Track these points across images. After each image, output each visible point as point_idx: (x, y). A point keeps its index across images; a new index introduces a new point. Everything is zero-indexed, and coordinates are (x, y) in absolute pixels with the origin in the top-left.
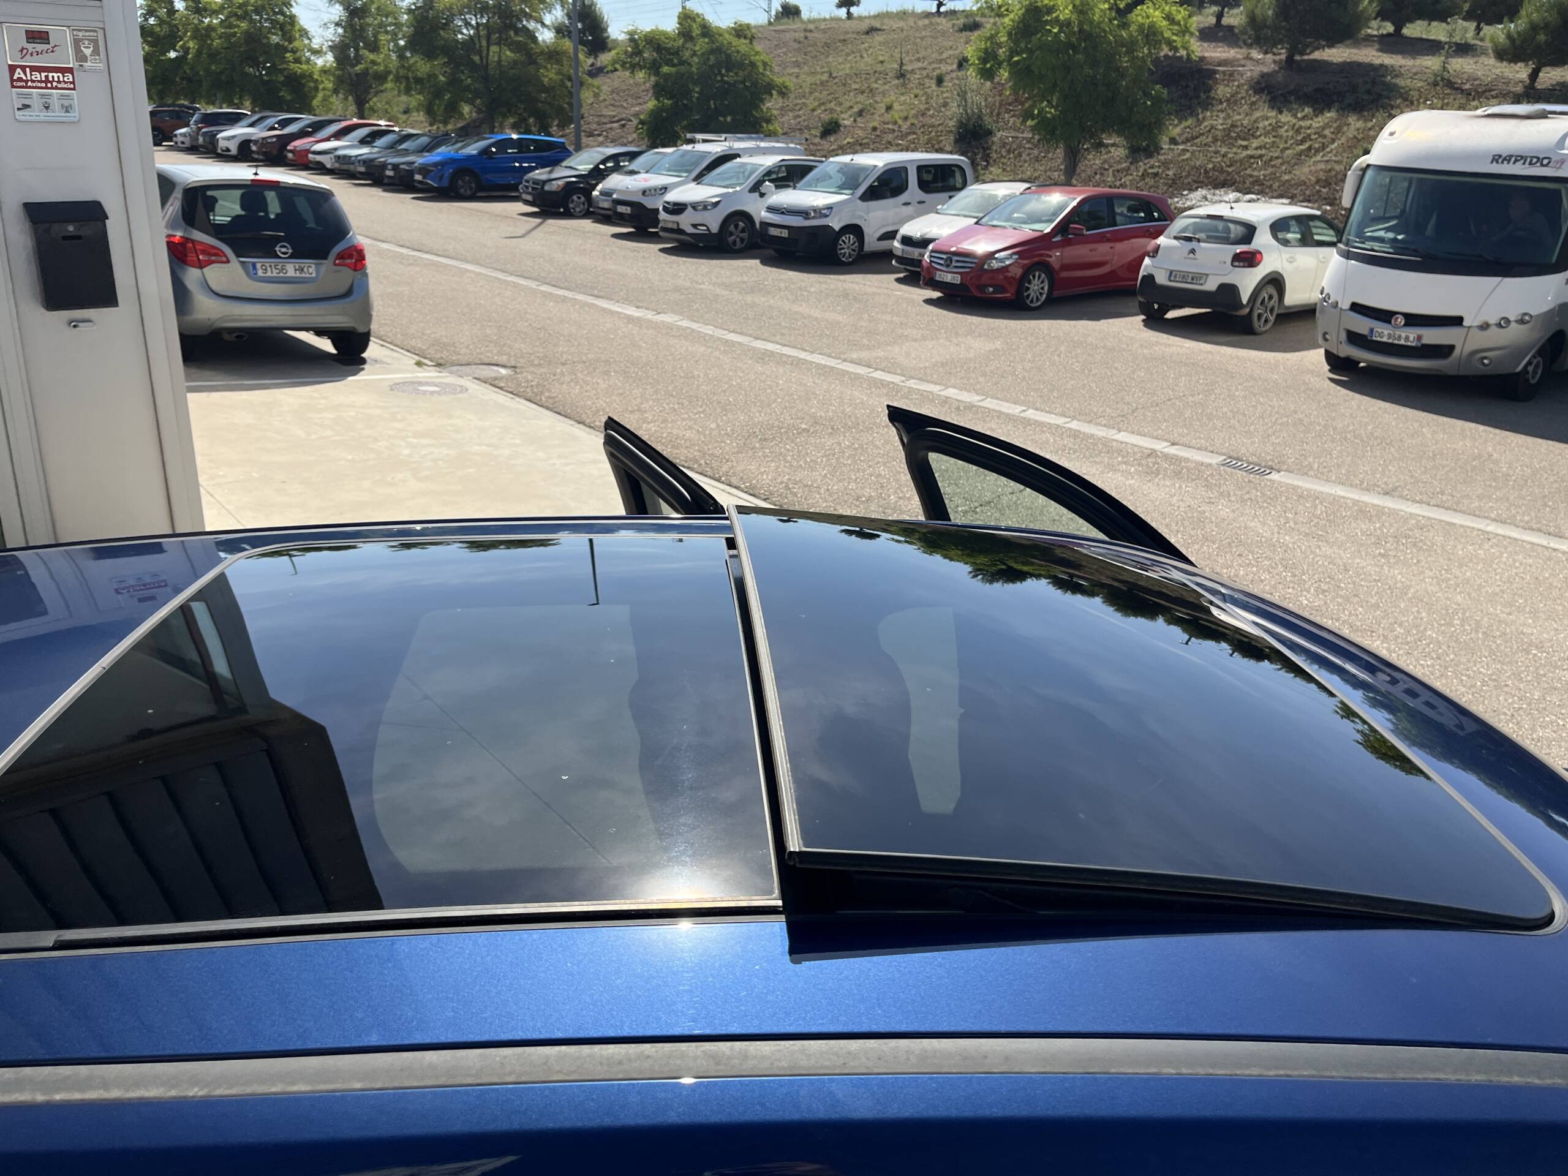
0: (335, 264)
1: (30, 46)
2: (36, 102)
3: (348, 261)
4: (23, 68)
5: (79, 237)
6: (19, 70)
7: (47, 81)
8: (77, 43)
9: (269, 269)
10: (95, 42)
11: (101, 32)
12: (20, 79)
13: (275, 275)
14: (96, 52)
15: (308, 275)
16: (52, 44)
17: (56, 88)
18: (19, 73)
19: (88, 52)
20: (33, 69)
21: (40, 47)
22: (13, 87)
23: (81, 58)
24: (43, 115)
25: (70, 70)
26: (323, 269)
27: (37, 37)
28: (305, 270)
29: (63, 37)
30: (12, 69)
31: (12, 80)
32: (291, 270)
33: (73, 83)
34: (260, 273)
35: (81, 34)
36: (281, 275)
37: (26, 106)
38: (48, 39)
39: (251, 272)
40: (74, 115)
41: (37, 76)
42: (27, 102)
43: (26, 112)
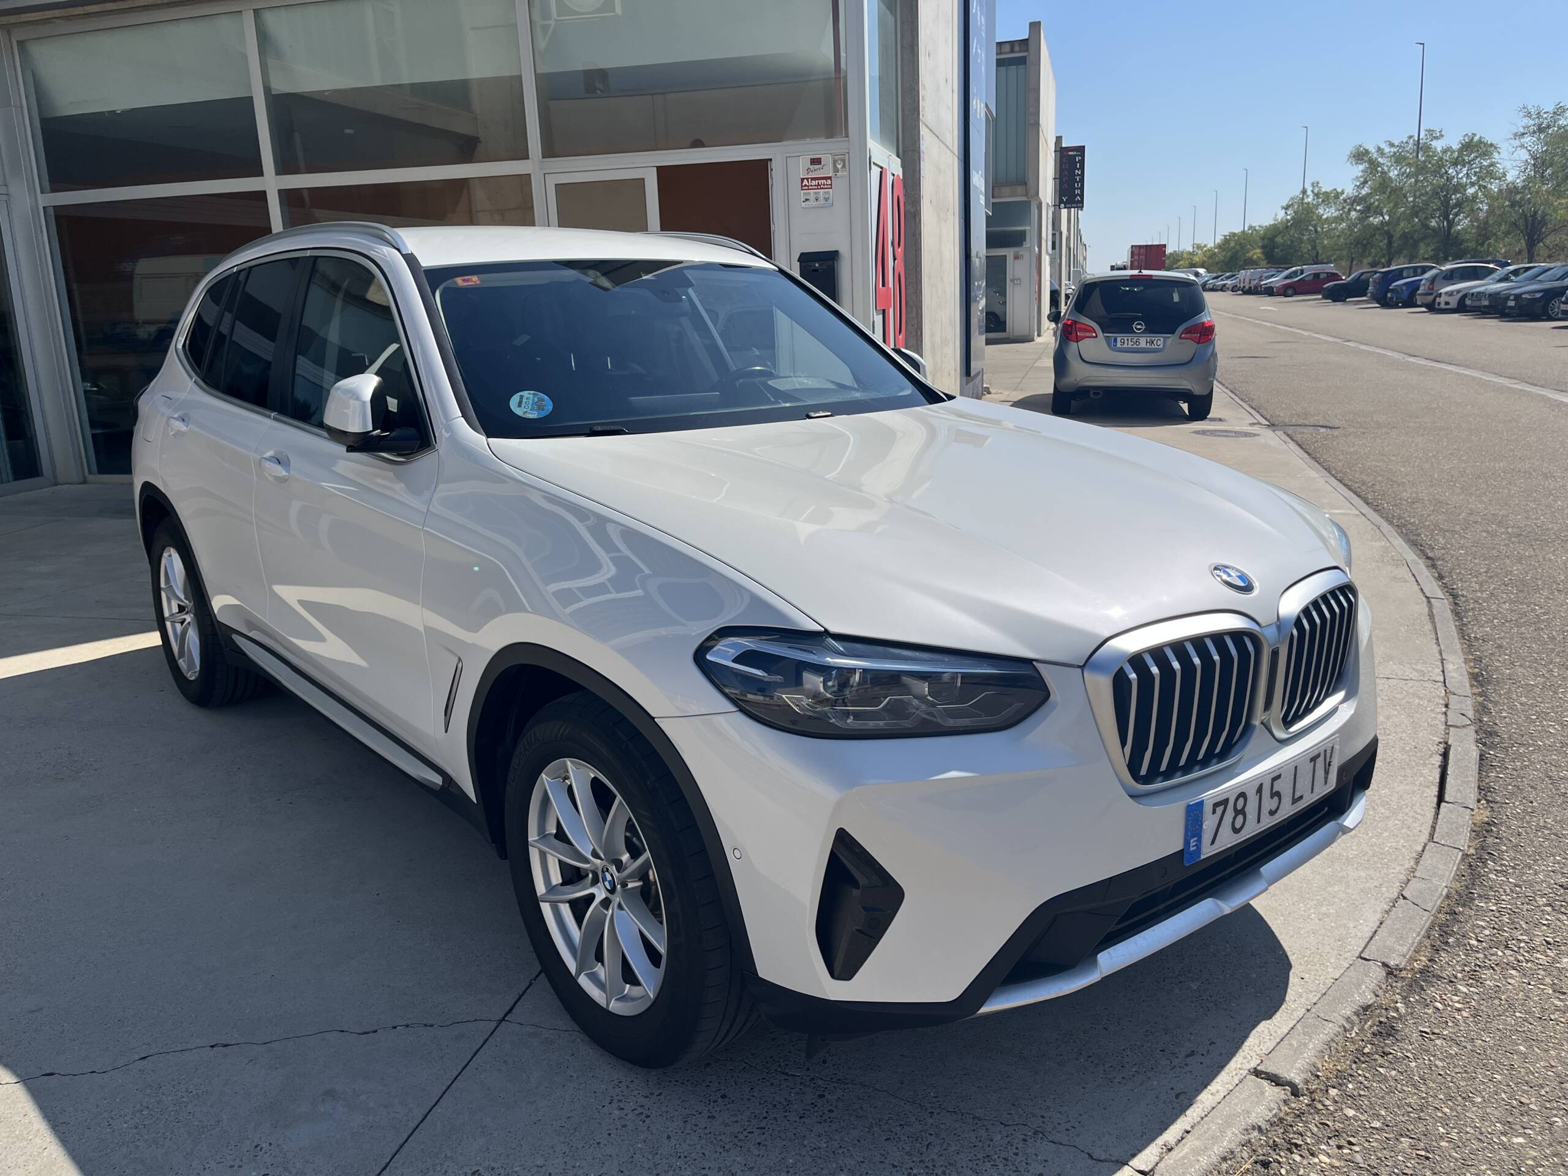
0: (1180, 338)
1: (812, 167)
2: (812, 197)
3: (1194, 335)
4: (807, 179)
6: (805, 180)
7: (818, 185)
8: (835, 162)
9: (1126, 342)
10: (844, 161)
11: (847, 155)
12: (806, 185)
13: (1130, 346)
14: (844, 166)
15: (1156, 346)
16: (823, 163)
17: (823, 188)
18: (805, 182)
19: (839, 167)
20: (813, 179)
21: (816, 167)
22: (802, 190)
23: (836, 170)
24: (815, 204)
25: (830, 178)
26: (1169, 341)
27: (816, 161)
28: (1155, 342)
29: (827, 160)
30: (803, 180)
31: (802, 186)
32: (1143, 343)
33: (831, 185)
34: (1119, 345)
35: (837, 157)
36: (1135, 346)
37: (807, 200)
38: (821, 162)
39: (1112, 344)
40: (830, 202)
41: (814, 183)
42: (808, 197)
43: (807, 203)
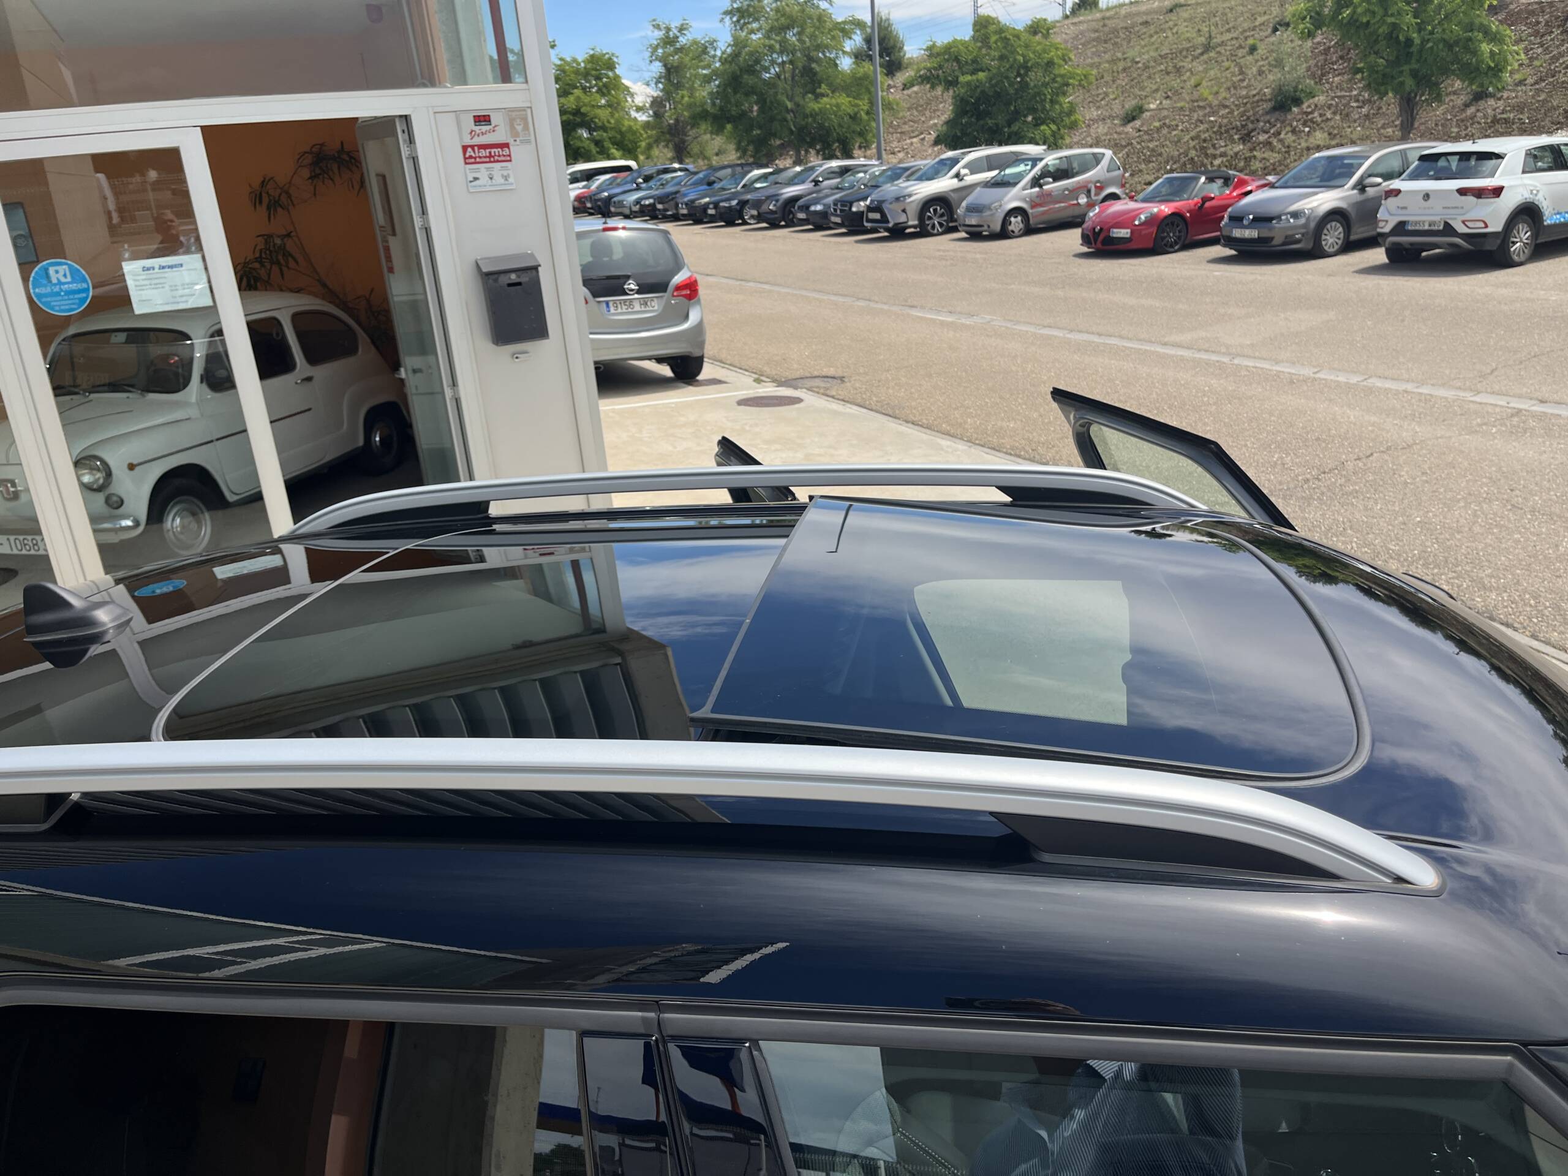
1: (477, 129)
2: (483, 175)
4: (472, 147)
5: (519, 284)
6: (469, 149)
7: (490, 156)
8: (512, 121)
10: (525, 119)
11: (529, 111)
12: (471, 157)
16: (493, 125)
17: (497, 161)
18: (470, 152)
19: (519, 128)
20: (482, 147)
21: (484, 128)
22: (466, 163)
23: (515, 134)
24: (488, 185)
25: (507, 145)
27: (482, 119)
28: (650, 301)
29: (499, 118)
30: (465, 148)
31: (465, 158)
33: (509, 156)
35: (514, 114)
37: (476, 179)
38: (490, 120)
40: (509, 182)
41: (483, 153)
42: (476, 175)
43: (477, 183)
